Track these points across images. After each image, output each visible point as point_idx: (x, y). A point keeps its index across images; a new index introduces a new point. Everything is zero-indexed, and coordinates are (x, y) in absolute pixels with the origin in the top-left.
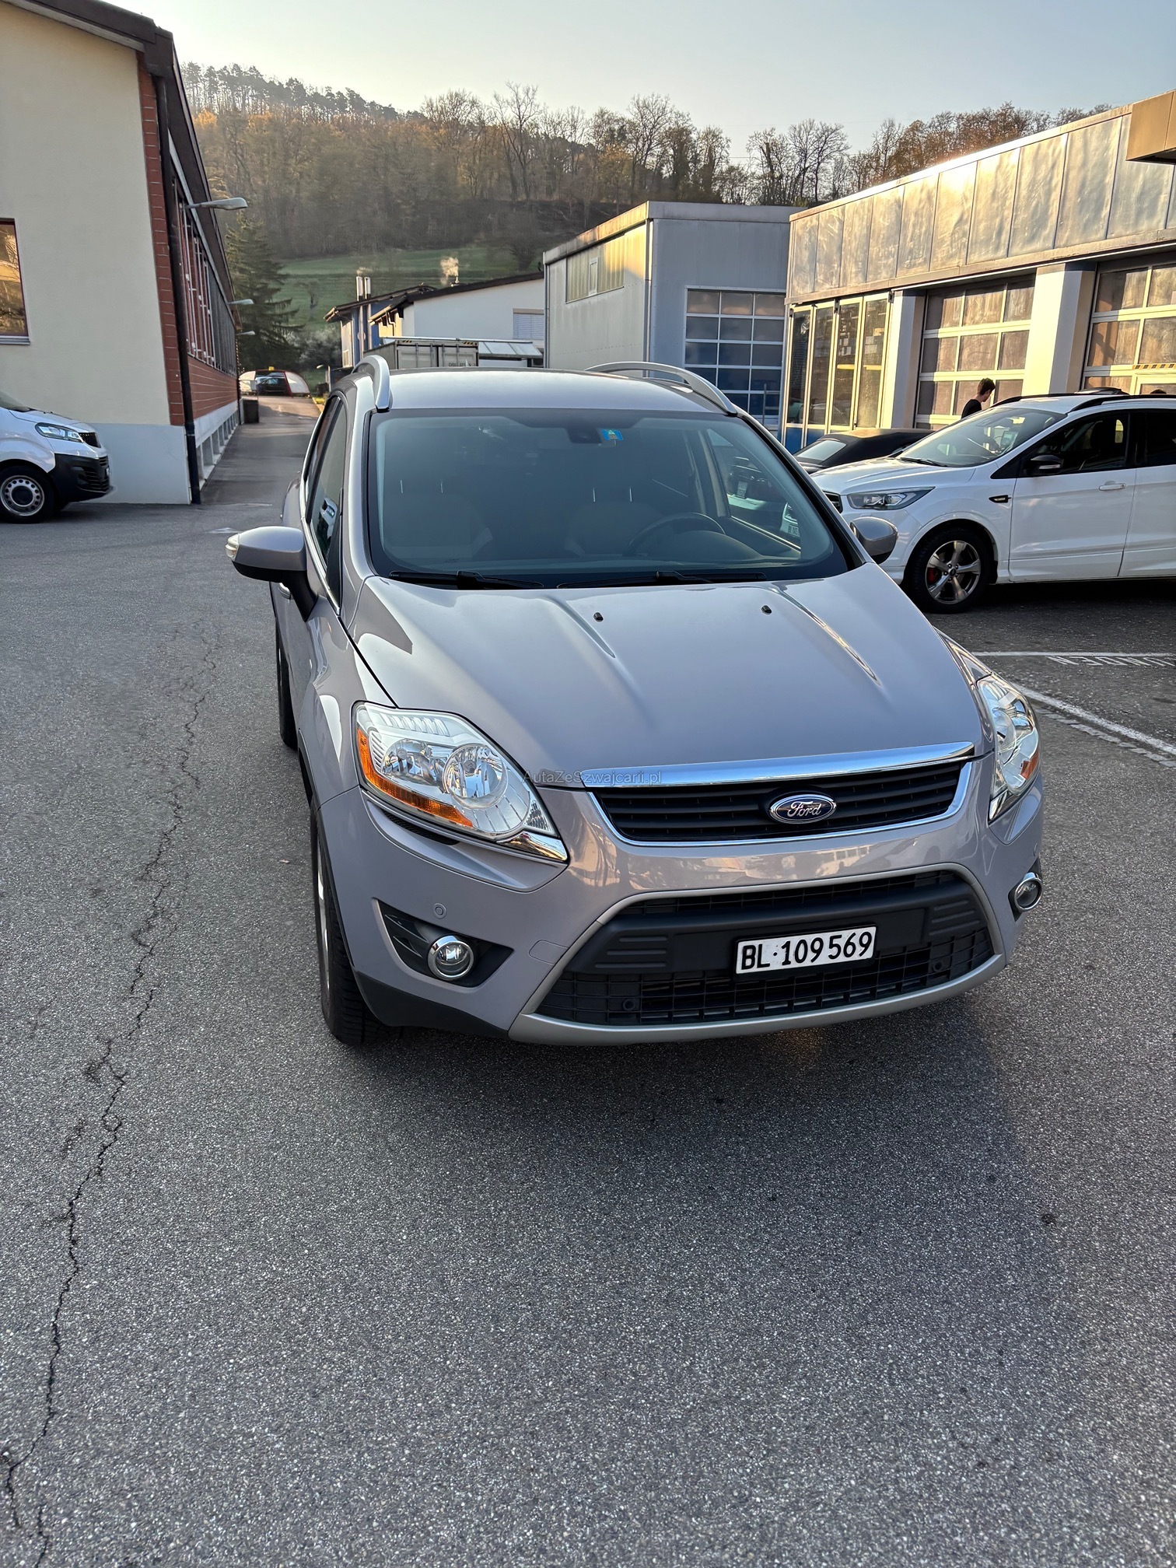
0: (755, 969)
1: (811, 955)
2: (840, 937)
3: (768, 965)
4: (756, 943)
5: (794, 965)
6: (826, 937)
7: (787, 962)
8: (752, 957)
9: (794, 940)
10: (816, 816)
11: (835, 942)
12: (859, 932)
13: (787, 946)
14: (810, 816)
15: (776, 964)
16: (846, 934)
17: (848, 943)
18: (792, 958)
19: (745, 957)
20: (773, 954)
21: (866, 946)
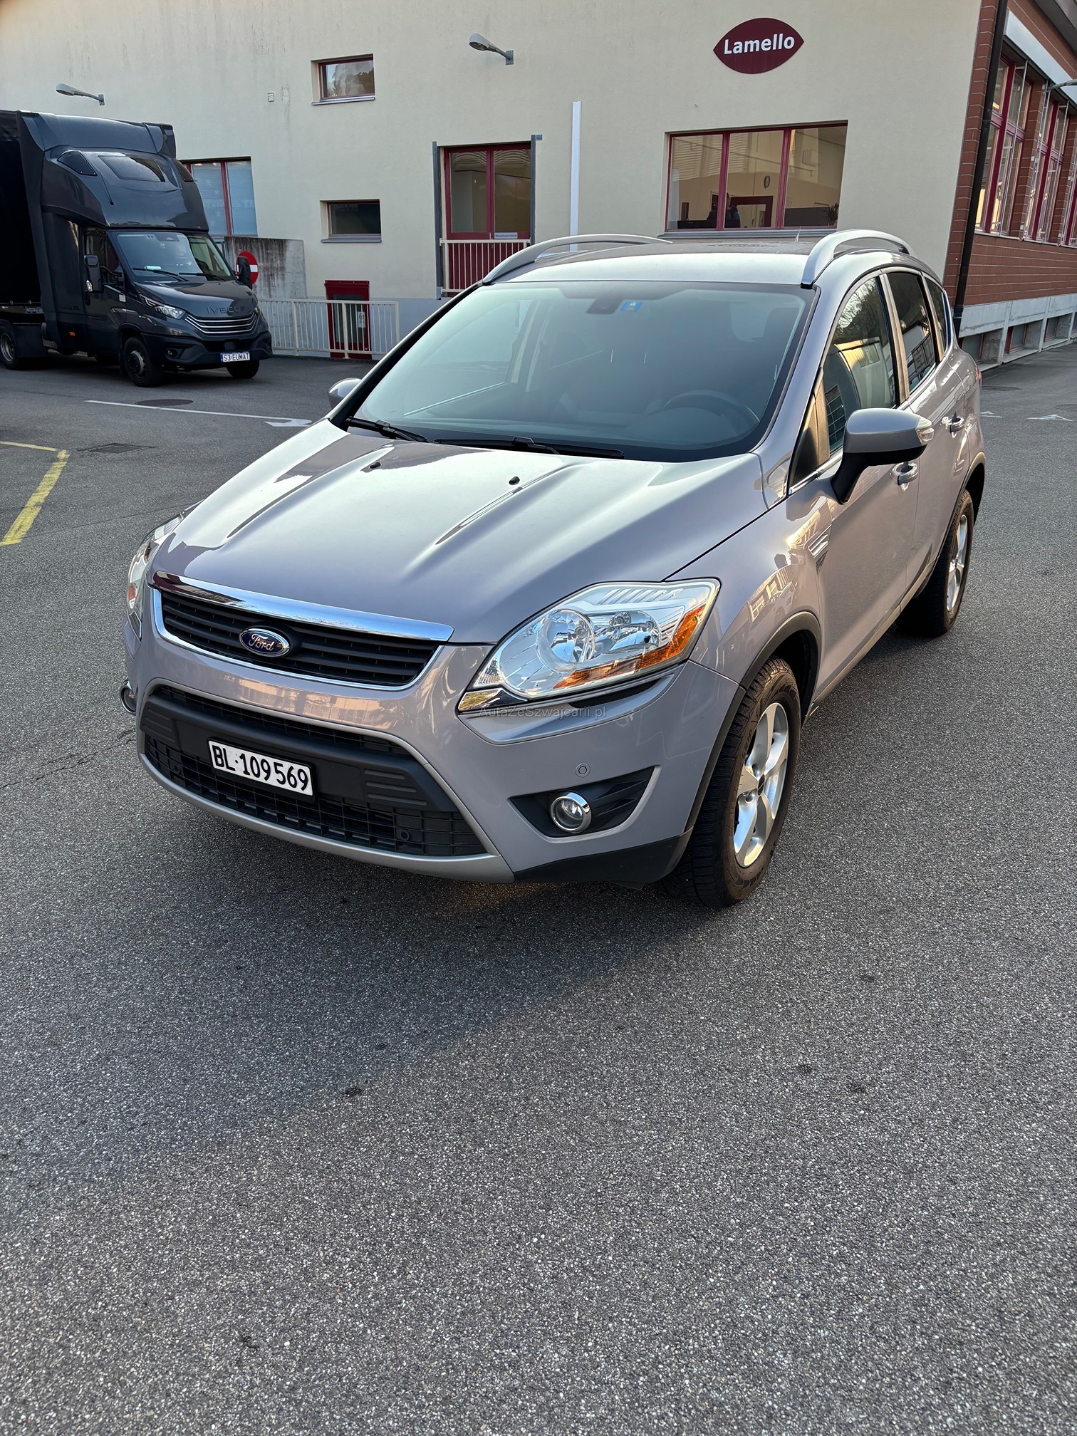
0: (224, 769)
1: (263, 774)
2: (281, 765)
3: (234, 769)
4: (222, 746)
5: (252, 777)
6: (271, 761)
7: (246, 772)
8: (220, 756)
9: (248, 755)
10: (269, 651)
11: (279, 768)
12: (297, 767)
13: (243, 757)
14: (264, 650)
15: (239, 772)
16: (286, 765)
17: (290, 775)
18: (249, 770)
19: (216, 756)
20: (236, 761)
21: (305, 782)
